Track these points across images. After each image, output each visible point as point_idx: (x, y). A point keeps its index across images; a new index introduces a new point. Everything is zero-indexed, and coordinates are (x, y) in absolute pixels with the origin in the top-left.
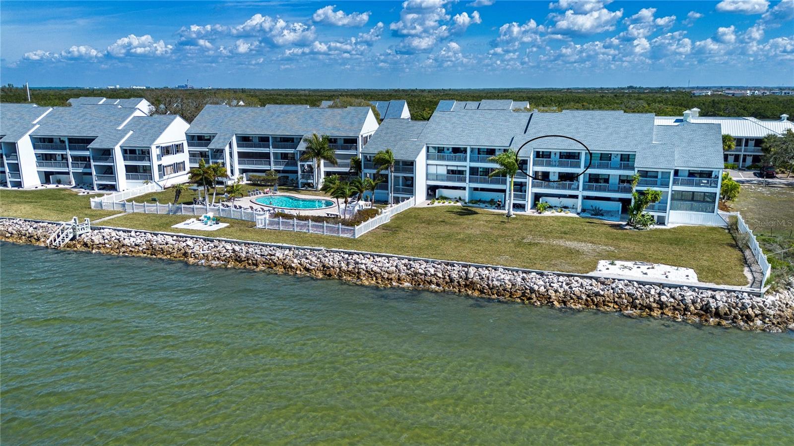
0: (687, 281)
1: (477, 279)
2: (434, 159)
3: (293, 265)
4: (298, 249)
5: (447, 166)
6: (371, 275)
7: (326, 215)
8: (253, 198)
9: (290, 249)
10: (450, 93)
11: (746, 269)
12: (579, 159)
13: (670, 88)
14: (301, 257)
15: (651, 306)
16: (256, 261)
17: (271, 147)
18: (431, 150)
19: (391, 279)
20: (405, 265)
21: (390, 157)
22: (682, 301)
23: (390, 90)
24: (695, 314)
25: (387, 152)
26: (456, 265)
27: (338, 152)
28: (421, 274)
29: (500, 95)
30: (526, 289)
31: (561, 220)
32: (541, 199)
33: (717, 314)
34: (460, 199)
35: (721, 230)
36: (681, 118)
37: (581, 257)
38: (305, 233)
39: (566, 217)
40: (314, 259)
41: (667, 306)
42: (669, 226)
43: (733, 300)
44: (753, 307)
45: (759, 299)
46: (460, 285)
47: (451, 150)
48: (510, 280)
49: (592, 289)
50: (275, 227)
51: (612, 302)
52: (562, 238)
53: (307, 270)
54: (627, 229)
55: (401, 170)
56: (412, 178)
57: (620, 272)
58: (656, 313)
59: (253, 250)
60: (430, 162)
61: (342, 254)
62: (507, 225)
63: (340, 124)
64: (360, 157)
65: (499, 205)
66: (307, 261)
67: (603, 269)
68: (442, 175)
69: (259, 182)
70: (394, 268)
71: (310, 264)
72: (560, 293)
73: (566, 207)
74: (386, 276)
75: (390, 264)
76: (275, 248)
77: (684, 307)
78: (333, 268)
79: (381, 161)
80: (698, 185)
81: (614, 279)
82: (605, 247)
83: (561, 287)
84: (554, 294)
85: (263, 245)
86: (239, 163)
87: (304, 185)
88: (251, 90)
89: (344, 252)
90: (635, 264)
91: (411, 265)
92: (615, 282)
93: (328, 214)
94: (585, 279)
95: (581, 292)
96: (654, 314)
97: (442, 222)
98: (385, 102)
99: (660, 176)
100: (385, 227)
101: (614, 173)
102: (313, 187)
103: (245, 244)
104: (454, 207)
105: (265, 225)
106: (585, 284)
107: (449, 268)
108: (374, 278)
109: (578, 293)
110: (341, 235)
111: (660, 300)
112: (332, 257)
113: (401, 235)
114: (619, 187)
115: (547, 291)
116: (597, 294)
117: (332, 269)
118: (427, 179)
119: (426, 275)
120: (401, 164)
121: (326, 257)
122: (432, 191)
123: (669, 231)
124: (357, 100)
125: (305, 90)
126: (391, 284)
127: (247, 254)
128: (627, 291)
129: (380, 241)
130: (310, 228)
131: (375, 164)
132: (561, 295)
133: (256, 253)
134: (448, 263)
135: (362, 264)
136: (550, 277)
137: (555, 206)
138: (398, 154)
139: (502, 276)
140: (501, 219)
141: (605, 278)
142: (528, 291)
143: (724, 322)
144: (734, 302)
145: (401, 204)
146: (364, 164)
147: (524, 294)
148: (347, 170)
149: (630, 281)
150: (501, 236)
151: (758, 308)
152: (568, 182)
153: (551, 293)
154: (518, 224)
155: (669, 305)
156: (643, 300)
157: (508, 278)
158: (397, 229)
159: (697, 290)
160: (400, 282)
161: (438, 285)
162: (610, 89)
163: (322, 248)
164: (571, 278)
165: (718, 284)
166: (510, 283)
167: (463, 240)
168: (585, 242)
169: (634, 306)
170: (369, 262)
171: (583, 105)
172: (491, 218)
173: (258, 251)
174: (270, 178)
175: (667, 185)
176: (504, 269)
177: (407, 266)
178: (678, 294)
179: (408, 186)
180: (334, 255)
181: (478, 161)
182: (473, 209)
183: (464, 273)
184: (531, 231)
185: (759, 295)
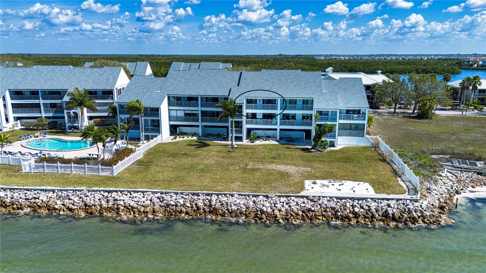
0: (368, 193)
1: (218, 205)
2: (174, 106)
3: (56, 207)
4: (61, 190)
5: (184, 110)
6: (129, 209)
7: (88, 156)
8: (24, 142)
9: (53, 191)
10: (176, 57)
11: (399, 179)
12: (275, 103)
13: (301, 56)
14: (65, 198)
15: (349, 216)
16: (21, 205)
17: (41, 99)
18: (172, 99)
19: (147, 212)
20: (158, 198)
21: (140, 105)
22: (369, 210)
23: (136, 55)
24: (379, 220)
25: (137, 101)
26: (201, 195)
27: (97, 101)
28: (173, 205)
29: (208, 59)
30: (257, 211)
31: (268, 147)
32: (252, 132)
33: (394, 219)
34: (195, 134)
35: (370, 149)
36: (324, 73)
37: (291, 178)
38: (68, 174)
39: (271, 145)
40: (76, 199)
41: (360, 216)
42: (338, 148)
43: (401, 207)
44: (416, 211)
45: (417, 204)
46: (205, 212)
47: (186, 99)
48: (244, 204)
49: (305, 206)
50: (41, 170)
51: (320, 216)
52: (273, 163)
53: (70, 210)
54: (313, 152)
55: (149, 114)
56: (159, 120)
57: (321, 190)
58: (353, 222)
59: (17, 194)
60: (171, 108)
61: (102, 193)
62: (233, 154)
63: (98, 80)
64: (116, 105)
65: (224, 138)
66: (70, 201)
67: (309, 188)
68: (180, 117)
69: (31, 127)
70: (149, 202)
71: (73, 204)
72: (283, 212)
73: (269, 137)
74: (142, 209)
75: (145, 199)
76: (39, 192)
77: (371, 215)
78: (95, 206)
79: (133, 109)
80: (353, 119)
81: (319, 197)
82: (304, 169)
83: (283, 206)
84: (278, 214)
85: (27, 190)
86: (14, 112)
87: (70, 128)
88: (36, 54)
89: (103, 191)
90: (330, 182)
91: (163, 198)
92: (320, 199)
93: (90, 155)
94: (299, 198)
95: (298, 209)
96: (352, 223)
97: (185, 154)
98: (134, 63)
99: (330, 114)
100: (139, 163)
101: (299, 113)
102: (78, 129)
103: (10, 189)
104: (192, 141)
105: (31, 170)
106: (299, 202)
107: (195, 197)
108: (132, 213)
109: (296, 210)
110: (101, 174)
111: (354, 210)
112: (93, 196)
113: (153, 169)
114: (303, 122)
115: (273, 211)
116: (309, 210)
117: (93, 207)
118: (170, 120)
119: (176, 205)
120: (149, 110)
121: (87, 196)
122: (174, 130)
123: (339, 151)
124: (112, 62)
125: (76, 55)
126: (146, 216)
127: (12, 200)
128: (330, 206)
129: (136, 177)
130: (73, 169)
131: (128, 111)
132: (284, 213)
133: (21, 198)
134: (194, 193)
135: (120, 200)
136: (273, 199)
137: (261, 137)
138: (146, 103)
139: (238, 201)
140: (227, 149)
141: (313, 197)
142: (259, 213)
143: (400, 225)
144: (403, 208)
145: (151, 141)
146: (119, 110)
147: (256, 216)
148: (106, 114)
149: (330, 198)
150: (231, 164)
151: (419, 212)
152: (269, 120)
153: (277, 212)
154: (240, 152)
155: (361, 214)
156: (342, 212)
157: (242, 202)
158: (149, 164)
159: (377, 200)
160: (155, 214)
161: (187, 213)
162: (270, 56)
163: (84, 188)
164: (289, 198)
165: (388, 194)
166: (245, 207)
167: (202, 170)
168: (289, 164)
169: (337, 218)
170: (126, 198)
171: (259, 65)
172: (220, 148)
173: (23, 196)
174: (41, 123)
175: (335, 120)
176: (239, 195)
177: (160, 199)
178: (365, 205)
179: (155, 126)
180: (94, 195)
181: (206, 106)
182: (206, 142)
183: (207, 201)
184: (251, 158)
185: (416, 201)
